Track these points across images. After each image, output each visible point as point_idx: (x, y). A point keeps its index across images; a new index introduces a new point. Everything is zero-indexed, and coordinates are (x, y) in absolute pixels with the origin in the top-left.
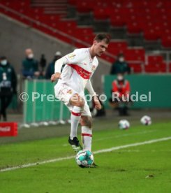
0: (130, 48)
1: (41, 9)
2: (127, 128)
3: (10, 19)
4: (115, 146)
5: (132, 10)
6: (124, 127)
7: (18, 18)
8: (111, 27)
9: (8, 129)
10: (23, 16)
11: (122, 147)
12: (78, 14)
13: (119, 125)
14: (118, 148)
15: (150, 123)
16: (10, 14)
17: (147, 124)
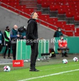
0: (67, 24)
1: (24, 6)
2: (66, 63)
3: (9, 11)
4: (61, 72)
5: (68, 6)
6: (65, 62)
7: (13, 10)
8: (58, 14)
9: (19, 63)
10: (16, 9)
11: (64, 72)
12: (42, 8)
13: (63, 62)
14: (62, 73)
15: (77, 60)
16: (9, 8)
17: (76, 61)
